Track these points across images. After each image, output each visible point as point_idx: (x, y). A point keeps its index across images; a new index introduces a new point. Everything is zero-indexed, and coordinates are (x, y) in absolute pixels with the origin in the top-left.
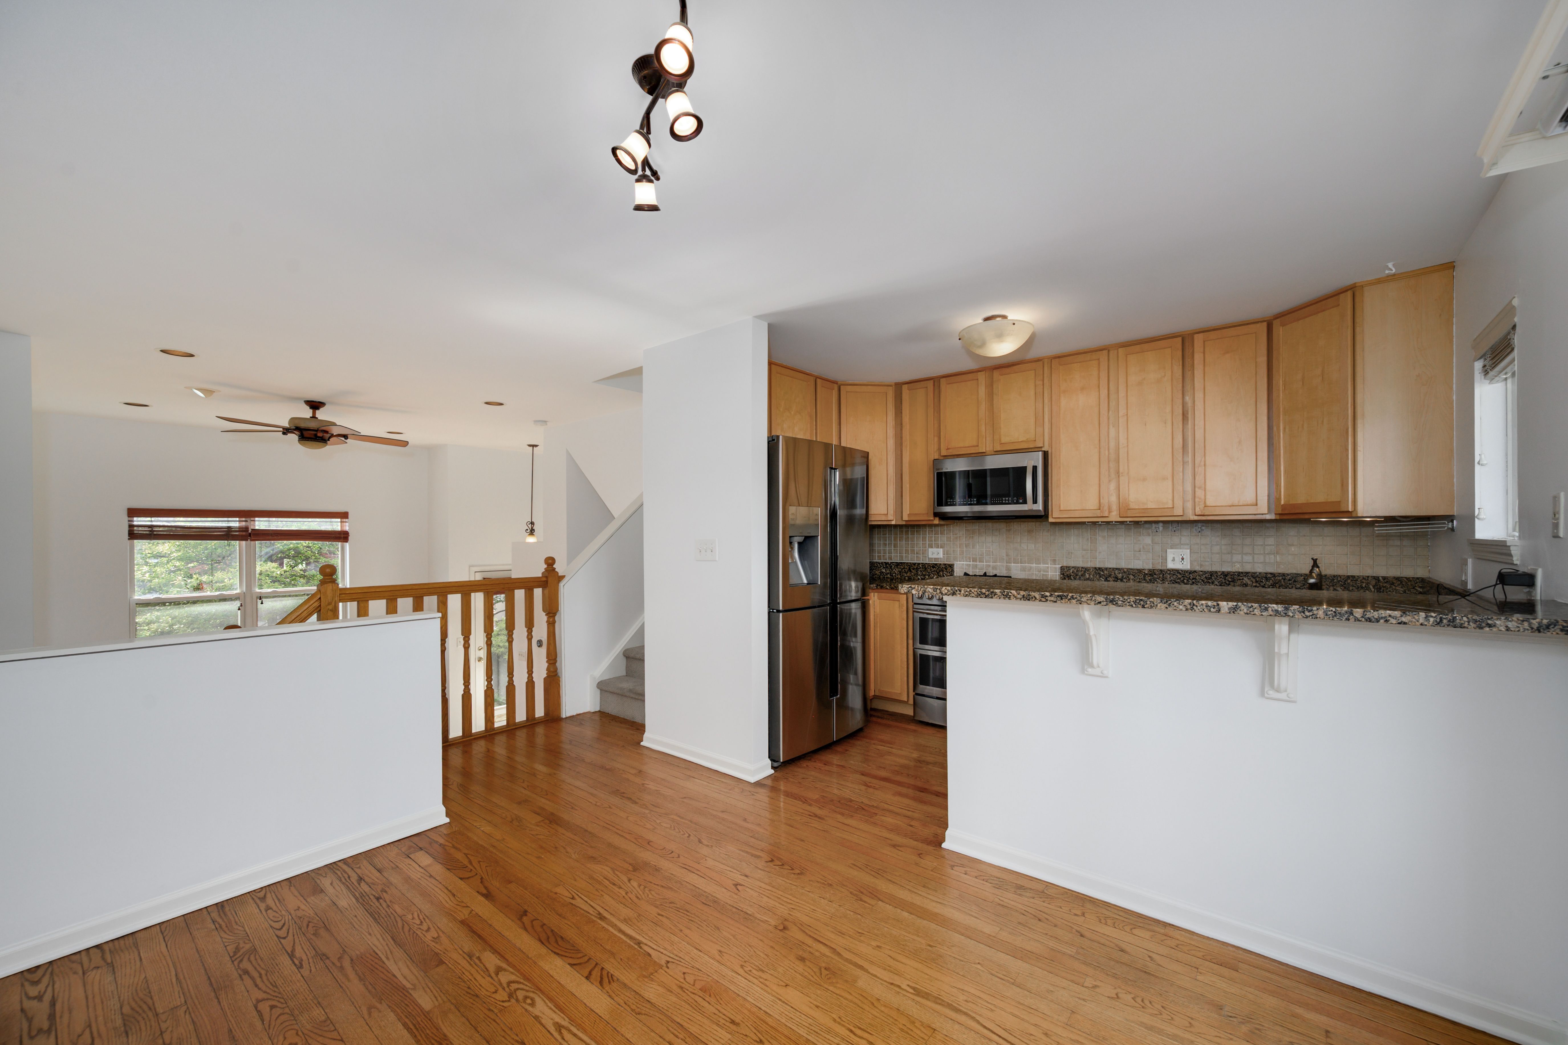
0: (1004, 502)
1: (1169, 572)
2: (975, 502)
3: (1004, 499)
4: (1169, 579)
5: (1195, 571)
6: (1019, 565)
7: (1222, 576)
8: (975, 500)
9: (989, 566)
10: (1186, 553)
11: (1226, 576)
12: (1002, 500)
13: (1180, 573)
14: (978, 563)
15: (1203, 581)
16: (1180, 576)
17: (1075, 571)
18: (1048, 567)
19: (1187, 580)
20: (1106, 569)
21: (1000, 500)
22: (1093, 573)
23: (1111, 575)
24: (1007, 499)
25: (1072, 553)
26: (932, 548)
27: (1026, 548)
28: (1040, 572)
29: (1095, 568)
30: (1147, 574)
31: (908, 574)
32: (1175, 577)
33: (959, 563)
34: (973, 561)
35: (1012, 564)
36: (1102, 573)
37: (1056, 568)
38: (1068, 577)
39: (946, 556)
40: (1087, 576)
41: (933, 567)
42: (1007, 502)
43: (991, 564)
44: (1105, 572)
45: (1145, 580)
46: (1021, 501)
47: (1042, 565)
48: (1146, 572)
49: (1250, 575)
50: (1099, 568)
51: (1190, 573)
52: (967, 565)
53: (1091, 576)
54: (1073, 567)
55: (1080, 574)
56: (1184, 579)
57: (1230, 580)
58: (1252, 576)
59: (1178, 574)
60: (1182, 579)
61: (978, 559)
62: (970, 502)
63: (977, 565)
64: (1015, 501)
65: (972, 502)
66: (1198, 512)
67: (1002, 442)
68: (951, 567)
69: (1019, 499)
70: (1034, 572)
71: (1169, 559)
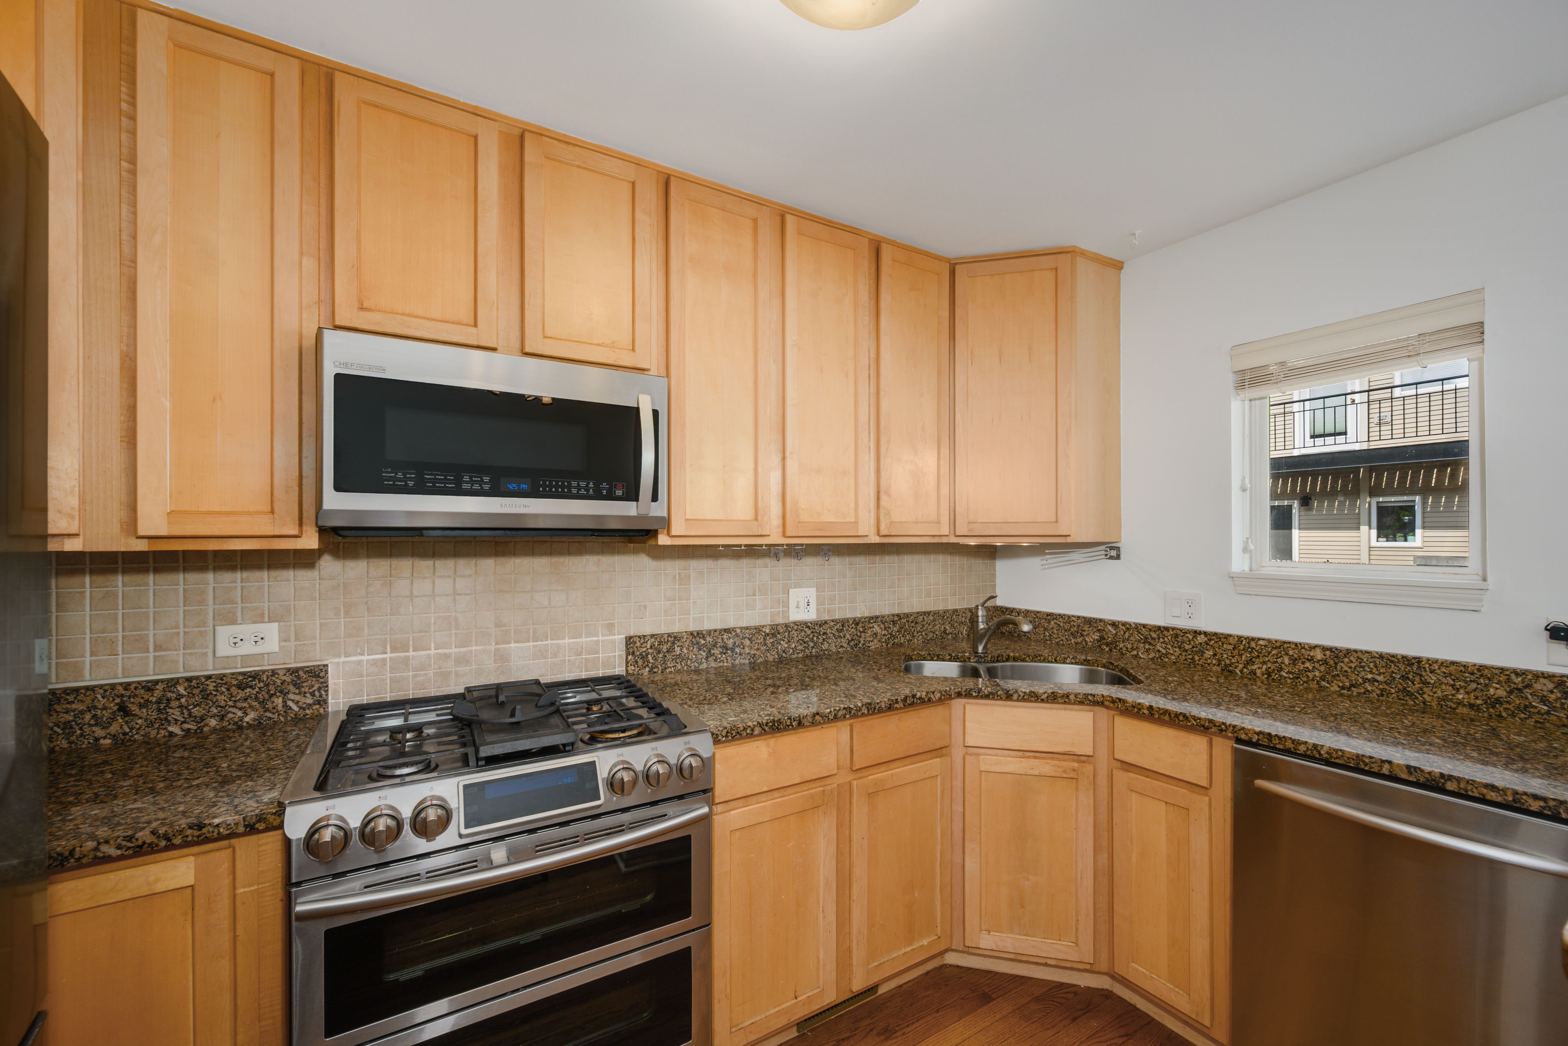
0: (574, 491)
1: (796, 627)
2: (486, 487)
3: (574, 484)
4: (796, 639)
5: (826, 622)
6: (531, 644)
7: (853, 625)
8: (486, 479)
9: (447, 656)
10: (811, 593)
11: (857, 624)
12: (569, 487)
13: (808, 627)
14: (411, 653)
15: (834, 635)
16: (809, 632)
17: (656, 644)
18: (597, 642)
19: (817, 638)
20: (709, 632)
21: (563, 487)
22: (686, 644)
23: (716, 643)
24: (583, 484)
25: (645, 607)
26: (233, 622)
27: (546, 603)
28: (580, 654)
29: (692, 634)
30: (768, 634)
31: (114, 728)
32: (803, 634)
33: (343, 659)
34: (394, 650)
36: (703, 642)
37: (613, 642)
38: (643, 658)
39: (292, 644)
40: (677, 650)
41: (241, 686)
42: (583, 492)
44: (708, 639)
45: (765, 645)
46: (619, 493)
47: (584, 640)
48: (768, 631)
49: (879, 620)
50: (698, 633)
51: (820, 626)
52: (374, 663)
53: (685, 650)
54: (652, 636)
55: (664, 648)
56: (814, 636)
57: (861, 629)
58: (881, 621)
59: (807, 629)
60: (811, 636)
61: (411, 643)
62: (465, 486)
63: (408, 658)
64: (604, 492)
65: (472, 485)
66: (884, 531)
67: (549, 334)
68: (319, 676)
69: (615, 485)
70: (567, 658)
71: (792, 605)
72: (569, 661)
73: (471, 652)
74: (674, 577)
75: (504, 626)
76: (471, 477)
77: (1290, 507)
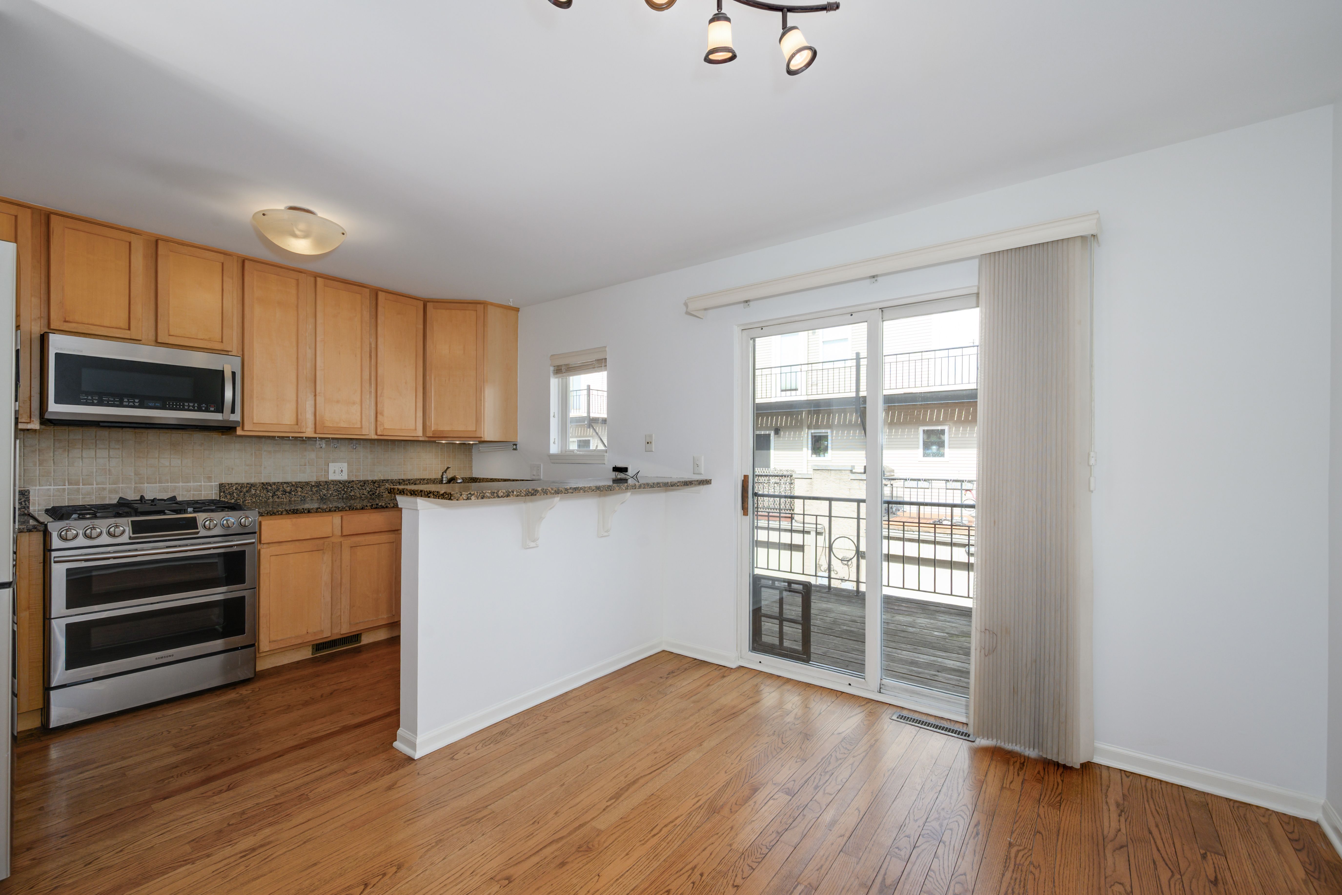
0: (186, 407)
1: (332, 483)
2: (137, 404)
3: (186, 404)
4: (332, 489)
5: (353, 481)
6: (158, 485)
7: (372, 483)
8: (137, 401)
9: (104, 489)
10: (345, 466)
11: (375, 483)
12: (184, 406)
13: (341, 483)
15: (358, 488)
16: (341, 486)
17: (239, 488)
18: (201, 486)
19: (347, 489)
20: (274, 483)
21: (180, 405)
22: (259, 489)
23: (279, 489)
24: (191, 404)
25: (232, 469)
28: (190, 491)
29: (263, 483)
30: (314, 486)
32: (337, 486)
33: (38, 487)
34: (70, 484)
35: (146, 485)
36: (270, 488)
37: (212, 486)
38: (230, 494)
40: (253, 492)
42: (191, 408)
43: (108, 486)
44: (273, 486)
45: (312, 491)
46: (212, 409)
47: (192, 484)
48: (313, 484)
49: (389, 481)
50: (267, 483)
51: (349, 483)
52: (58, 490)
53: (258, 492)
54: (236, 484)
55: (245, 490)
56: (345, 488)
57: (377, 486)
58: (391, 482)
59: (340, 484)
60: (343, 488)
61: (81, 481)
62: (125, 403)
63: (79, 489)
64: (204, 408)
65: (129, 403)
66: (379, 433)
67: (172, 334)
68: (24, 494)
69: (210, 406)
70: (181, 493)
71: (331, 471)
72: (182, 494)
73: (119, 487)
74: (252, 454)
75: (140, 475)
76: (128, 400)
77: (769, 435)
